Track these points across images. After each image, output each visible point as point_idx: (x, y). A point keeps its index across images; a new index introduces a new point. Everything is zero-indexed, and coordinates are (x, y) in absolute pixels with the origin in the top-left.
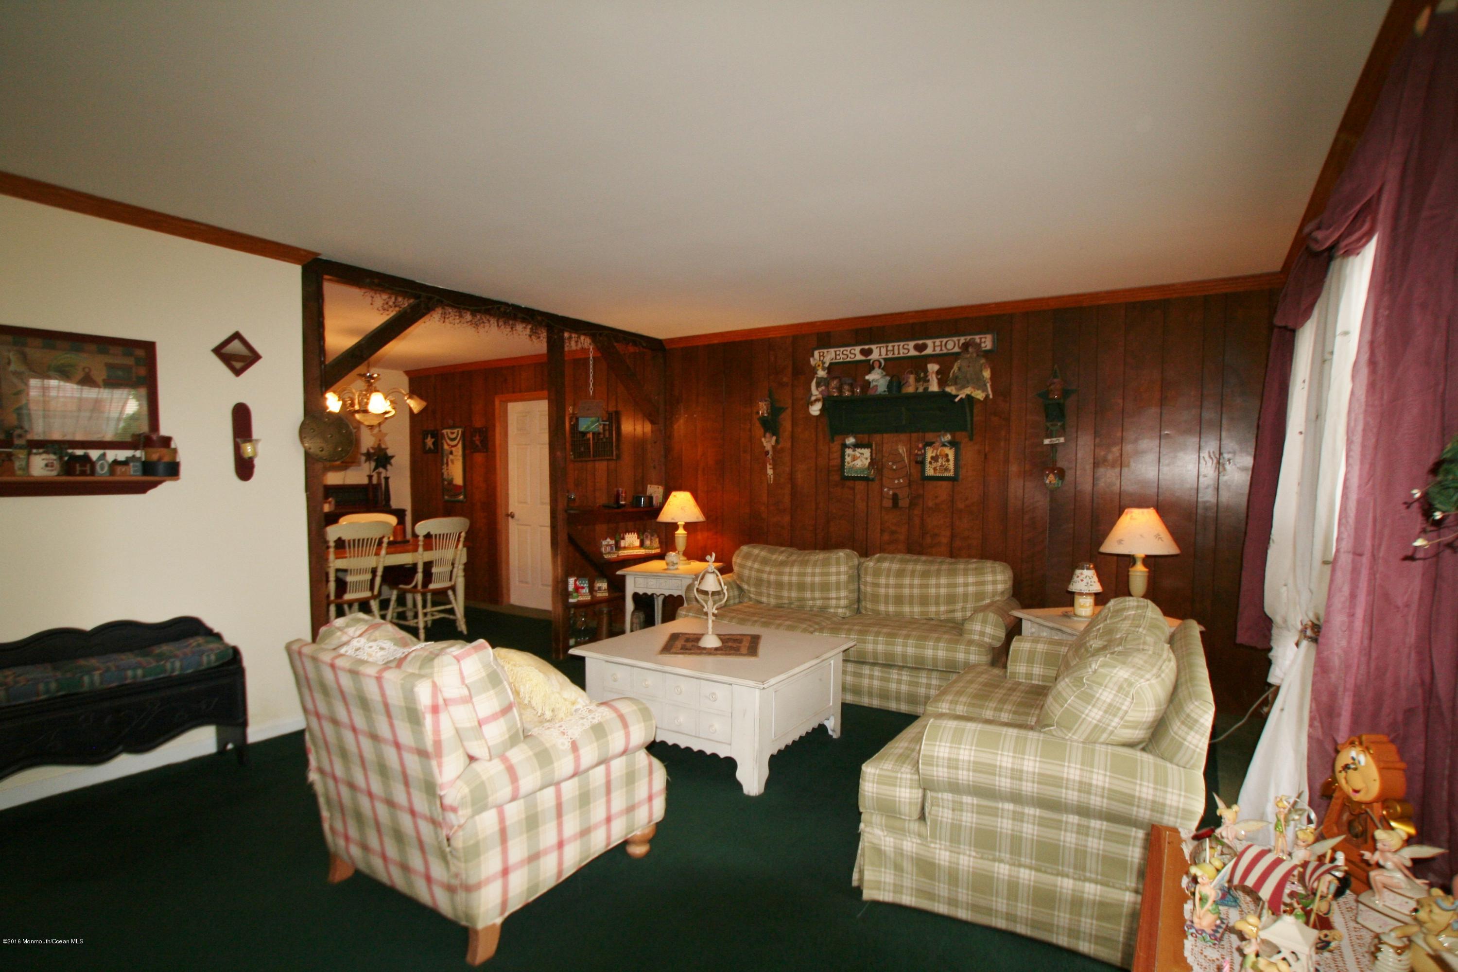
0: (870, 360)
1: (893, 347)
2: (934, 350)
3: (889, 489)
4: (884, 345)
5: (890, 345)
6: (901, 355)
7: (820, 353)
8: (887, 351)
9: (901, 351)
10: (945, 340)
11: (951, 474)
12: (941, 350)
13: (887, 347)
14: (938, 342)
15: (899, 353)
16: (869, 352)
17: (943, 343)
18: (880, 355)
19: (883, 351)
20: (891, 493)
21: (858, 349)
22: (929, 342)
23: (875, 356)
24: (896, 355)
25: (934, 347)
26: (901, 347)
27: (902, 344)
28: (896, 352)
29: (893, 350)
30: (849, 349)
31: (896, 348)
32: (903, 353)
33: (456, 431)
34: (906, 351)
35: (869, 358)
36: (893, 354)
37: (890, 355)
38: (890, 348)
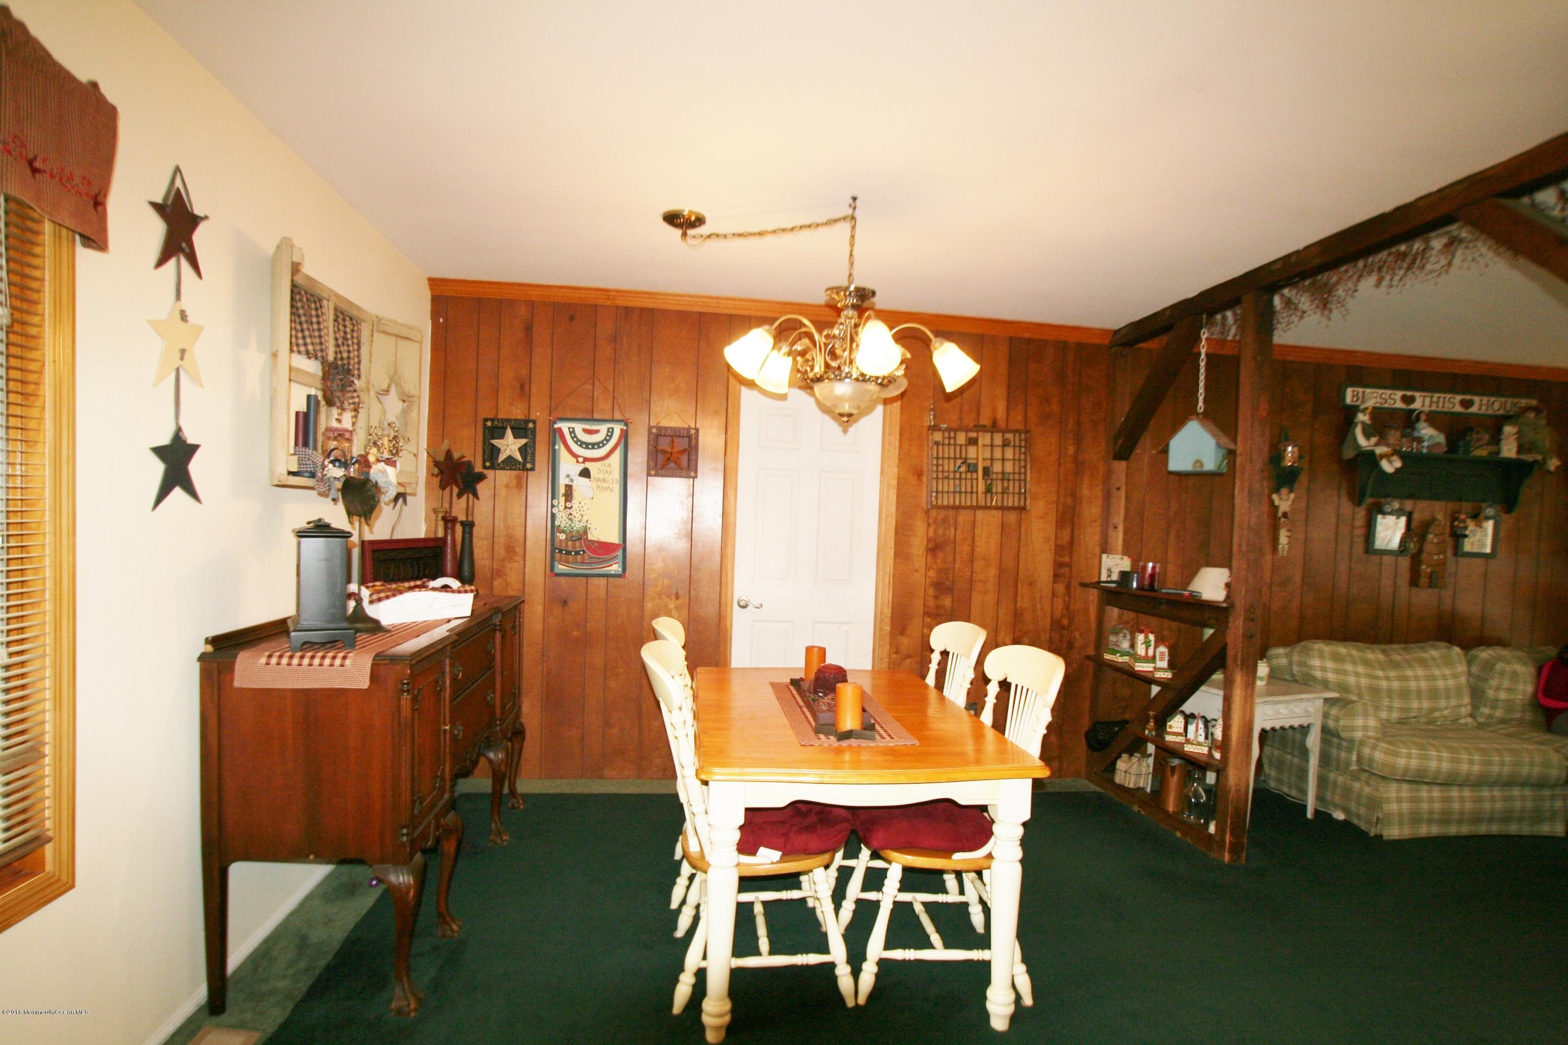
0: (1414, 410)
1: (1439, 398)
2: (1480, 409)
3: (1428, 566)
4: (1429, 394)
5: (1436, 395)
6: (1445, 410)
7: (1354, 391)
8: (1431, 402)
9: (1447, 405)
10: (1493, 399)
11: (1488, 550)
12: (1487, 410)
13: (1432, 397)
14: (1485, 399)
15: (1443, 407)
16: (1411, 400)
17: (1491, 402)
18: (1423, 406)
19: (1427, 400)
20: (1429, 570)
21: (1399, 394)
22: (1477, 399)
23: (1417, 405)
24: (1440, 409)
25: (1481, 405)
26: (1447, 399)
27: (1448, 396)
28: (1441, 405)
29: (1438, 402)
30: (1389, 392)
31: (1441, 400)
32: (1448, 407)
33: (603, 428)
34: (1451, 406)
35: (1412, 406)
36: (1437, 407)
37: (1434, 408)
38: (1435, 399)
